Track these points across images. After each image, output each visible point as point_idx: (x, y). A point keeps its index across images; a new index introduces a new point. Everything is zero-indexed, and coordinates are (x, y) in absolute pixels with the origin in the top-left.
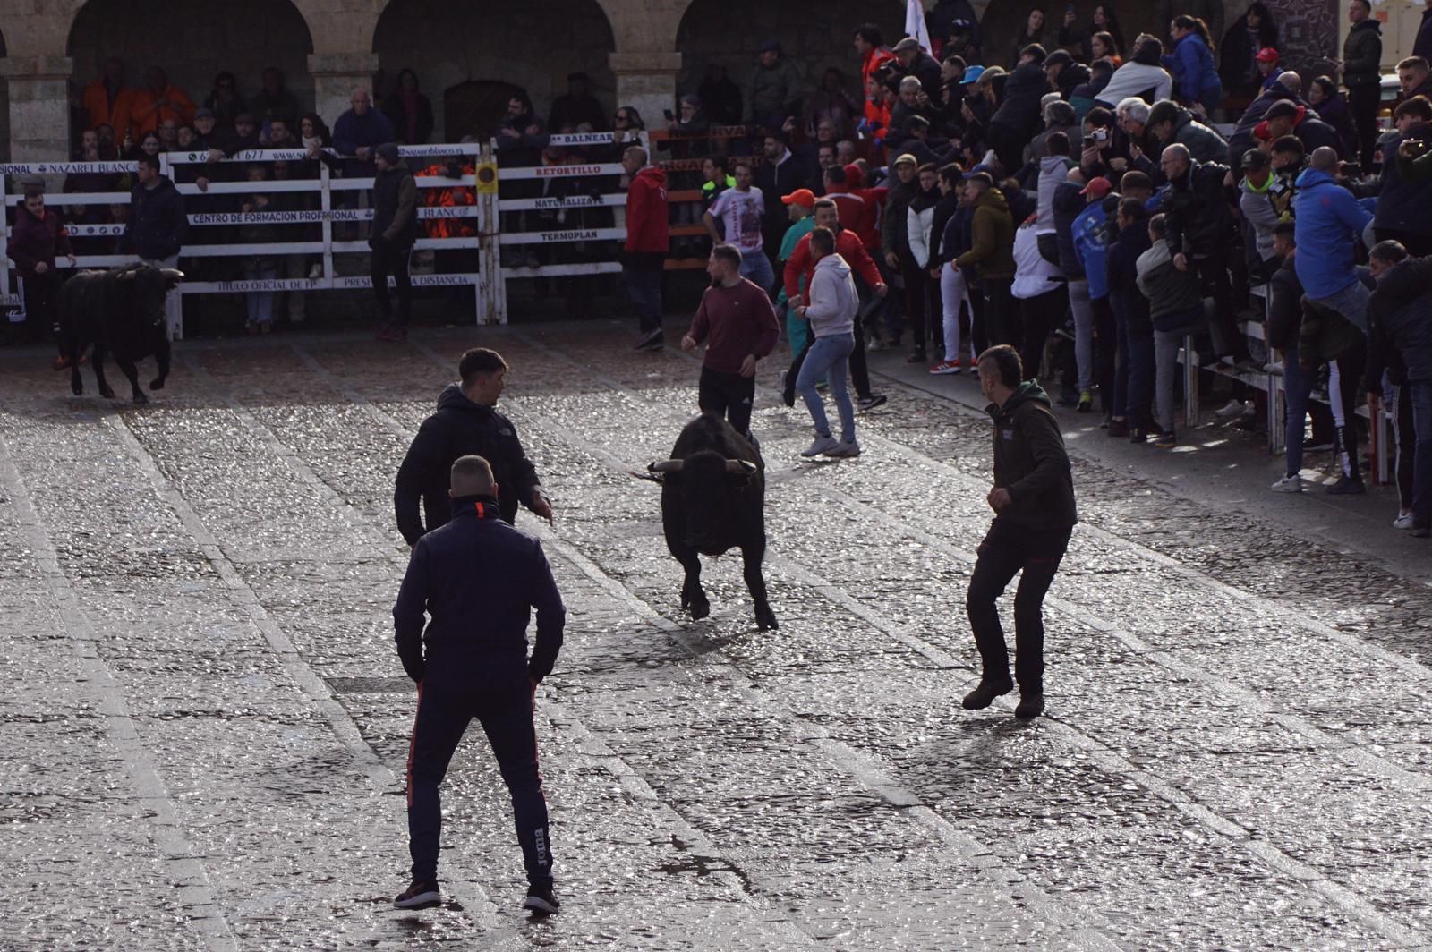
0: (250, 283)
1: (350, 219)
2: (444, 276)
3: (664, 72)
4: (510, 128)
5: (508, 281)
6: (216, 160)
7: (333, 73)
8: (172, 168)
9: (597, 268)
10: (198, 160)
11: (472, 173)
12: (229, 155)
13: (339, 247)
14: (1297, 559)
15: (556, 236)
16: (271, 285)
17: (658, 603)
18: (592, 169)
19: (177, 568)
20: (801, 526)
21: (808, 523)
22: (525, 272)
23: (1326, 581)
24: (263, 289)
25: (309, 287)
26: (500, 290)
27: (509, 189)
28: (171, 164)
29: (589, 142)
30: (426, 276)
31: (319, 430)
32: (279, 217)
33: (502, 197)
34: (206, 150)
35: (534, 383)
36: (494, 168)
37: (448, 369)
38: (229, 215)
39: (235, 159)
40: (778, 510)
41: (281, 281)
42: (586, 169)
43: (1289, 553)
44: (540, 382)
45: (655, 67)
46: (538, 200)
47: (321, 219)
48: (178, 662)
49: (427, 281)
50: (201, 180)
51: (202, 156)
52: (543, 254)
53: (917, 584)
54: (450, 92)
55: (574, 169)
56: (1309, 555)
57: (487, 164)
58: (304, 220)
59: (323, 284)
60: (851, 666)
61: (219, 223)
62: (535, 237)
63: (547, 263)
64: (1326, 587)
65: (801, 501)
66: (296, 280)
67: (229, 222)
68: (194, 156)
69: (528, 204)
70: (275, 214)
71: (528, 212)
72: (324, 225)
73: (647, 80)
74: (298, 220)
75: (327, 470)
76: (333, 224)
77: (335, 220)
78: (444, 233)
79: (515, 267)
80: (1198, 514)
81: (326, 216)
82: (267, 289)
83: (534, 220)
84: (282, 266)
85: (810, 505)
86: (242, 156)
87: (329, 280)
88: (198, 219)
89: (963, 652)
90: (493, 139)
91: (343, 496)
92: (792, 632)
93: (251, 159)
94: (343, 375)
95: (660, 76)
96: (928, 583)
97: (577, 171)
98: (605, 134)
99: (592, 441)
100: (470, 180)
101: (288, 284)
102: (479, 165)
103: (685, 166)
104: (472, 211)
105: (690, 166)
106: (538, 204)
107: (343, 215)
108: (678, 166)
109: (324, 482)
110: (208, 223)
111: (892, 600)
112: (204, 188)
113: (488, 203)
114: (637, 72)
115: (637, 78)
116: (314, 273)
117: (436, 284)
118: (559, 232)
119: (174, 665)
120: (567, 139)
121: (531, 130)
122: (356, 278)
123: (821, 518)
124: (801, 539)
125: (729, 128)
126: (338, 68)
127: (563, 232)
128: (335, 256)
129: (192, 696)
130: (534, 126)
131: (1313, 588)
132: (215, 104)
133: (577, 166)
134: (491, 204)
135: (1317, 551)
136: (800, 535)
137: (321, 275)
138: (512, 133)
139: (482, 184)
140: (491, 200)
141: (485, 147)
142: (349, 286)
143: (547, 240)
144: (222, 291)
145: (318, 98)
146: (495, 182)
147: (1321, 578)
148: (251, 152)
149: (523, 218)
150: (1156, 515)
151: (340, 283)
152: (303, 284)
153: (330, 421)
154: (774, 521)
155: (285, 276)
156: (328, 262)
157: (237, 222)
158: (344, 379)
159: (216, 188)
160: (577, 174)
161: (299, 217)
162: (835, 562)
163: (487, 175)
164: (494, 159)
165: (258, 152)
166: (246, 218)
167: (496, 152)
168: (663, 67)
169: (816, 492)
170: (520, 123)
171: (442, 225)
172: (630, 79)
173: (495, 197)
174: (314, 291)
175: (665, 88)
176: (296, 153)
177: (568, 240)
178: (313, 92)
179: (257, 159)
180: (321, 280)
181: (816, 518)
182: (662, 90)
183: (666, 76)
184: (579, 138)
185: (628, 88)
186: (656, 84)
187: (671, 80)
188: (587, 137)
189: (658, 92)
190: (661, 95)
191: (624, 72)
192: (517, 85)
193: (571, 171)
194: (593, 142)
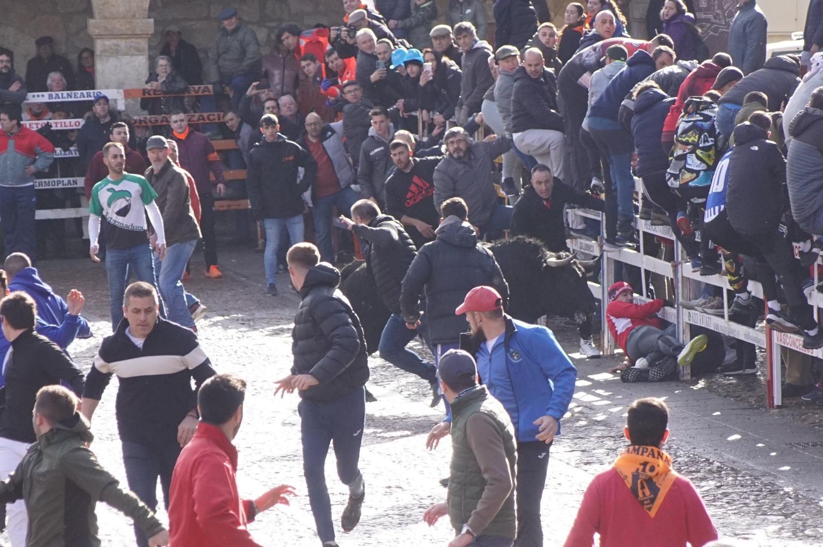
3: (134, 35)
9: (77, 213)
14: (699, 475)
18: (73, 123)
23: (726, 495)
29: (70, 99)
42: (68, 124)
43: (693, 469)
45: (129, 32)
55: (56, 123)
56: (710, 471)
64: (725, 500)
73: (122, 43)
80: (612, 434)
85: (266, 427)
95: (133, 40)
97: (59, 125)
98: (85, 92)
103: (157, 121)
105: (162, 121)
108: (151, 122)
114: (114, 36)
115: (114, 41)
118: (43, 180)
120: (51, 96)
121: (14, 87)
125: (196, 87)
127: (47, 180)
131: (714, 501)
133: (59, 121)
135: (718, 467)
147: (721, 491)
150: (575, 435)
160: (59, 128)
168: (138, 32)
172: (107, 43)
175: (139, 51)
177: (51, 187)
182: (136, 53)
183: (138, 40)
184: (60, 96)
185: (105, 51)
186: (131, 47)
187: (144, 44)
188: (68, 94)
189: (133, 55)
190: (134, 58)
191: (101, 36)
192: (5, 47)
193: (54, 125)
194: (73, 99)
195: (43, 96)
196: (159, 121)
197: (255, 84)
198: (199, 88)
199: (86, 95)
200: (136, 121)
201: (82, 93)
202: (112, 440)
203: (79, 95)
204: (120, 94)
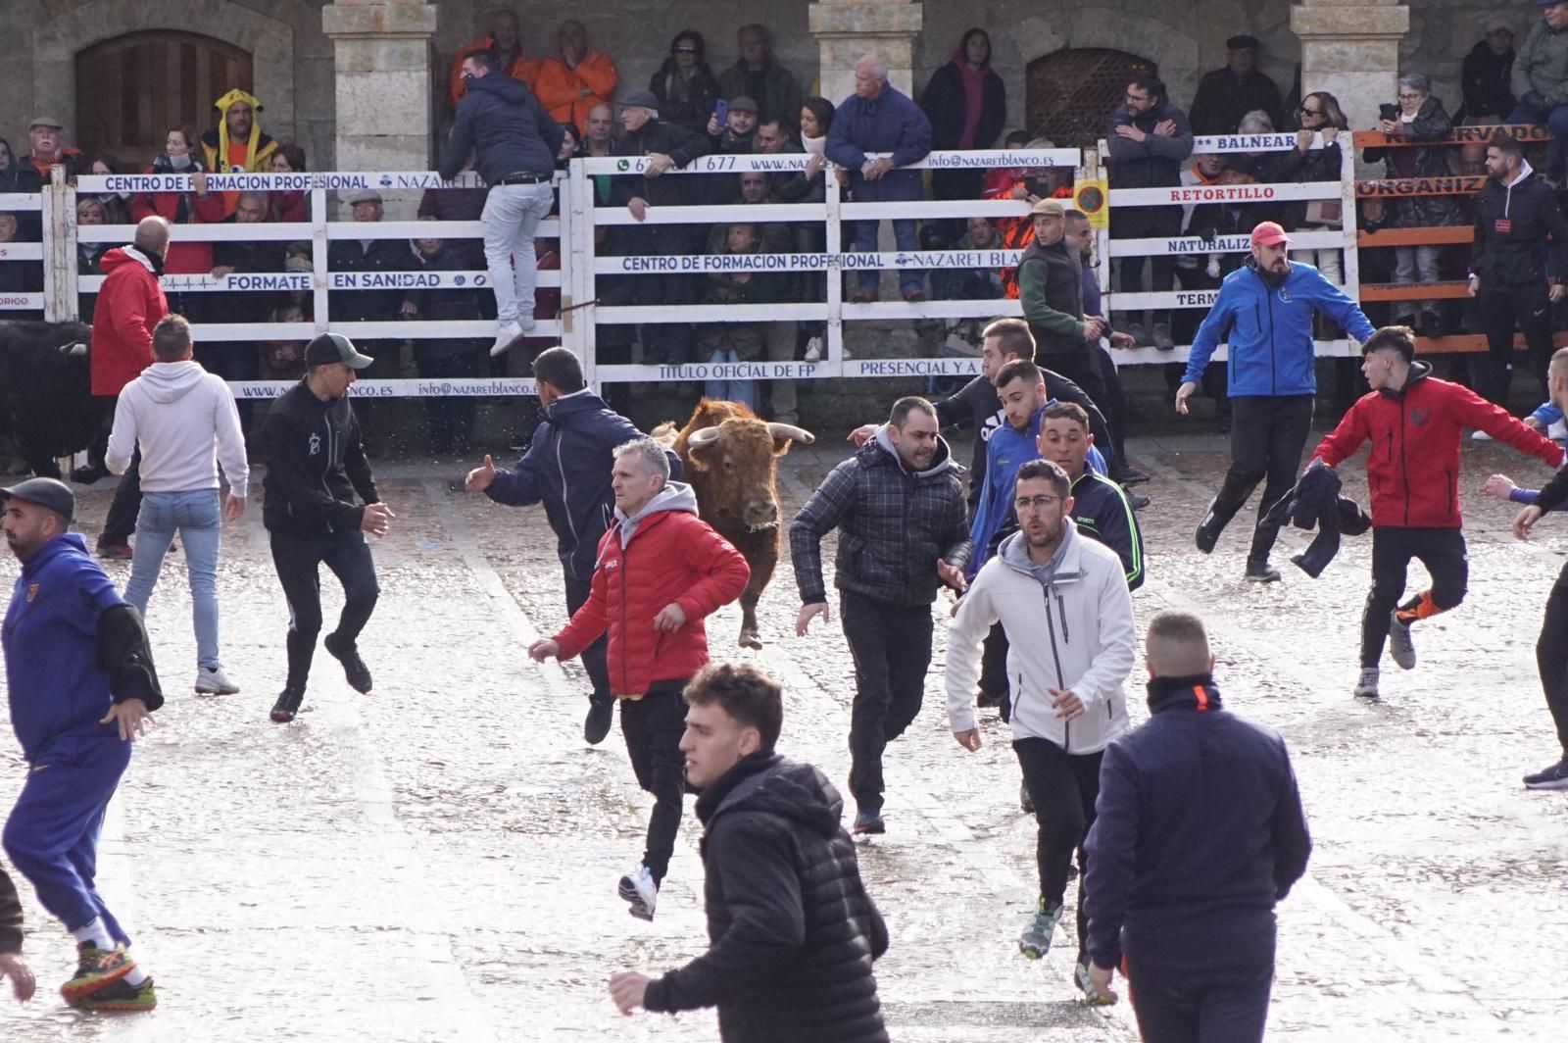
0: (709, 366)
1: (872, 267)
3: (1372, 36)
4: (1130, 125)
6: (660, 170)
7: (849, 34)
8: (591, 182)
10: (632, 171)
11: (1069, 194)
12: (682, 164)
13: (855, 312)
15: (1201, 299)
16: (744, 371)
17: (1350, 891)
18: (1261, 192)
19: (582, 821)
22: (1150, 356)
24: (730, 377)
25: (804, 375)
27: (1126, 222)
28: (589, 177)
29: (1256, 149)
32: (759, 262)
33: (1116, 233)
34: (644, 155)
35: (1161, 534)
36: (1104, 188)
38: (679, 258)
39: (691, 169)
41: (760, 365)
42: (1251, 192)
44: (1169, 532)
45: (1365, 30)
46: (1172, 240)
47: (824, 267)
48: (579, 971)
50: (636, 201)
51: (640, 164)
54: (1033, 66)
57: (1092, 182)
58: (798, 268)
59: (825, 371)
61: (663, 271)
62: (1167, 300)
66: (784, 364)
67: (679, 270)
68: (626, 163)
69: (1156, 246)
70: (752, 257)
71: (1156, 258)
72: (830, 276)
73: (1352, 50)
74: (788, 268)
75: (825, 667)
76: (844, 273)
77: (847, 268)
81: (834, 262)
82: (737, 378)
83: (1165, 273)
84: (760, 341)
86: (702, 165)
87: (837, 364)
88: (629, 264)
90: (1102, 142)
93: (716, 170)
95: (1372, 44)
98: (1283, 136)
99: (1251, 627)
101: (770, 370)
102: (1079, 184)
103: (1411, 189)
105: (1419, 190)
106: (1172, 246)
107: (860, 260)
108: (1400, 190)
109: (820, 685)
110: (645, 271)
112: (640, 215)
114: (1337, 37)
115: (1338, 46)
116: (813, 352)
119: (575, 976)
120: (1222, 143)
121: (1163, 128)
122: (879, 361)
125: (1483, 128)
126: (857, 27)
128: (845, 325)
129: (601, 1027)
130: (1170, 121)
133: (1237, 187)
137: (824, 355)
138: (1135, 134)
141: (1089, 154)
142: (867, 374)
143: (1186, 305)
144: (666, 379)
145: (823, 73)
146: (1104, 211)
148: (716, 159)
149: (1147, 269)
151: (854, 369)
152: (795, 370)
155: (765, 357)
156: (835, 335)
157: (691, 270)
159: (659, 215)
160: (1236, 199)
161: (790, 263)
163: (1091, 199)
165: (728, 158)
166: (706, 264)
167: (1106, 162)
168: (1380, 29)
170: (1146, 120)
172: (1325, 48)
174: (813, 380)
175: (1381, 63)
176: (787, 162)
178: (816, 64)
179: (725, 169)
180: (823, 363)
182: (1377, 66)
183: (1380, 45)
184: (1239, 143)
185: (1319, 63)
186: (1366, 56)
187: (1391, 51)
188: (1253, 140)
189: (1370, 70)
190: (1373, 75)
191: (1315, 37)
192: (1141, 55)
193: (1227, 195)
194: (1262, 149)
195: (1208, 142)
196: (1416, 188)
198: (1488, 130)
199: (1284, 141)
200: (1372, 189)
202: (1324, 756)
203: (1272, 142)
204: (1345, 140)
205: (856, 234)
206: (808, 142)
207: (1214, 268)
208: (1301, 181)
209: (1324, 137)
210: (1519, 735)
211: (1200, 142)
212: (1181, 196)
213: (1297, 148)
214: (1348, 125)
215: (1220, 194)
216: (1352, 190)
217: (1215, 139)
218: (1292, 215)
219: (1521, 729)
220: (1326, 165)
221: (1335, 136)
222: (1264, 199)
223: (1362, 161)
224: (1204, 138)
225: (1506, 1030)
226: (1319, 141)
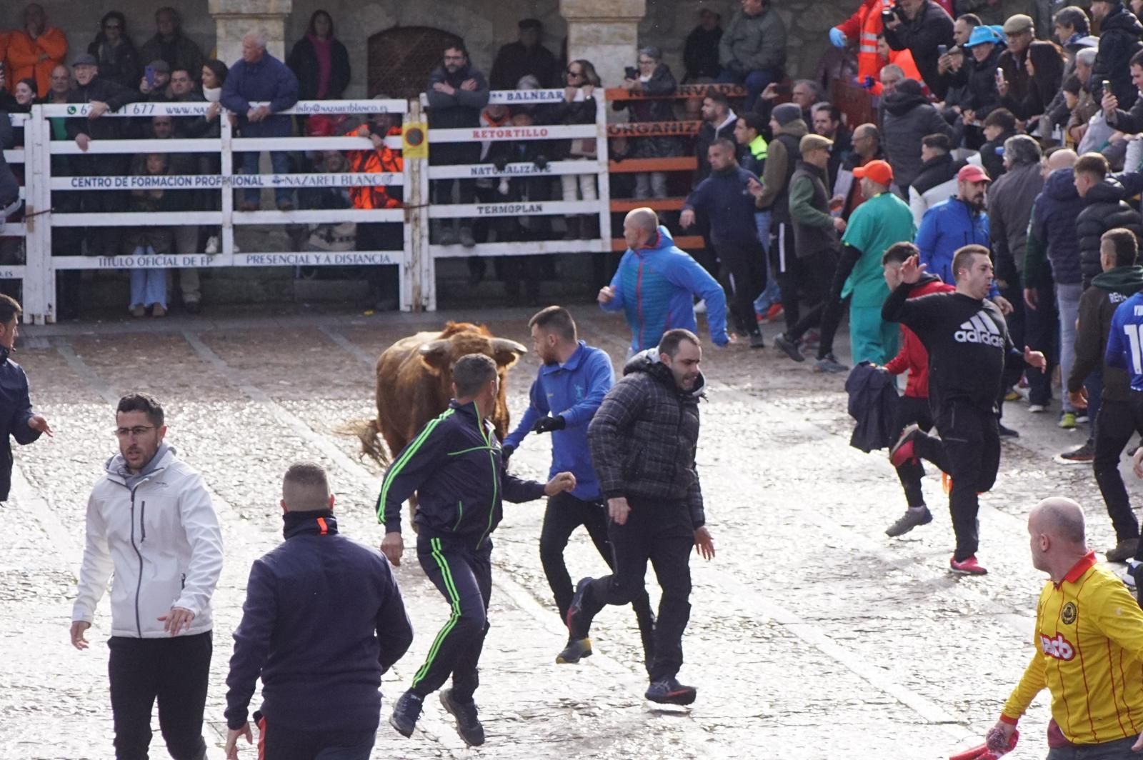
0: (135, 258)
1: (255, 186)
2: (362, 254)
3: (621, 19)
4: (443, 82)
5: (438, 261)
6: (99, 113)
7: (237, 15)
8: (47, 123)
9: (541, 247)
10: (78, 114)
11: (399, 134)
12: (115, 109)
13: (243, 218)
15: (495, 210)
16: (161, 261)
17: (601, 640)
18: (538, 132)
19: (40, 591)
20: (772, 553)
21: (779, 549)
22: (457, 251)
24: (151, 266)
25: (205, 265)
26: (428, 270)
28: (47, 119)
29: (535, 101)
30: (342, 254)
31: (211, 431)
32: (172, 181)
33: (433, 161)
34: (88, 102)
36: (424, 129)
37: (365, 362)
38: (113, 178)
39: (121, 113)
40: (745, 534)
41: (172, 257)
42: (532, 132)
45: (614, 15)
46: (474, 166)
47: (220, 185)
48: (37, 700)
49: (343, 259)
50: (81, 137)
51: (84, 109)
52: (481, 230)
53: (906, 624)
54: (373, 40)
55: (517, 132)
57: (416, 124)
58: (200, 186)
59: (221, 261)
60: (825, 718)
61: (101, 188)
62: (471, 210)
63: (484, 240)
65: (771, 524)
66: (190, 256)
67: (113, 187)
68: (74, 109)
70: (167, 178)
71: (462, 181)
72: (224, 192)
73: (605, 29)
74: (193, 186)
75: (220, 478)
76: (235, 190)
77: (236, 186)
78: (368, 203)
79: (446, 243)
81: (227, 182)
83: (468, 191)
84: (171, 239)
85: (783, 530)
86: (130, 110)
87: (229, 257)
88: (76, 182)
89: (956, 705)
90: (423, 95)
91: (238, 509)
92: (757, 677)
93: (140, 114)
94: (241, 367)
95: (619, 25)
96: (918, 622)
97: (520, 134)
98: (554, 91)
100: (394, 142)
101: (180, 261)
102: (407, 125)
103: (646, 130)
104: (396, 179)
105: (653, 131)
106: (474, 171)
107: (246, 181)
108: (639, 131)
109: (216, 491)
110: (87, 188)
111: (875, 642)
112: (84, 146)
113: (415, 169)
114: (593, 19)
115: (594, 26)
116: (211, 247)
117: (353, 263)
118: (498, 205)
119: (33, 704)
120: (510, 96)
121: (467, 85)
122: (260, 254)
123: (794, 544)
124: (770, 569)
125: (699, 86)
126: (244, 10)
127: (503, 205)
128: (236, 228)
129: (53, 741)
130: (472, 80)
132: (101, 50)
133: (521, 128)
134: (419, 171)
136: (769, 564)
137: (220, 250)
138: (447, 89)
139: (409, 146)
140: (419, 166)
141: (414, 104)
142: (251, 263)
143: (484, 214)
144: (103, 267)
145: (219, 43)
146: (425, 145)
148: (140, 106)
149: (456, 189)
151: (242, 260)
152: (198, 260)
153: (225, 420)
154: (740, 547)
155: (175, 250)
156: (228, 235)
157: (122, 187)
158: (243, 372)
159: (99, 147)
160: (520, 137)
161: (194, 182)
162: (809, 596)
163: (415, 137)
164: (424, 118)
166: (133, 182)
167: (426, 110)
168: (625, 14)
169: (790, 513)
170: (455, 78)
171: (366, 194)
172: (585, 28)
173: (425, 162)
174: (211, 268)
175: (625, 38)
178: (213, 37)
179: (147, 114)
180: (219, 256)
181: (789, 543)
182: (622, 41)
183: (626, 25)
184: (523, 96)
185: (581, 39)
186: (614, 34)
187: (632, 30)
188: (533, 94)
189: (617, 44)
190: (620, 48)
191: (578, 20)
193: (513, 134)
194: (539, 101)
195: (500, 95)
196: (650, 129)
197: (772, 85)
198: (702, 88)
199: (555, 95)
200: (619, 130)
201: (551, 93)
202: (582, 542)
203: (546, 95)
204: (599, 95)
205: (244, 162)
206: (208, 93)
207: (504, 187)
208: (567, 123)
209: (584, 91)
210: (722, 526)
211: (494, 96)
212: (480, 134)
213: (564, 100)
214: (602, 83)
215: (509, 133)
216: (604, 131)
217: (505, 93)
218: (561, 149)
219: (725, 522)
220: (586, 113)
221: (592, 92)
222: (540, 137)
223: (611, 110)
224: (497, 93)
225: (712, 740)
226: (581, 95)
